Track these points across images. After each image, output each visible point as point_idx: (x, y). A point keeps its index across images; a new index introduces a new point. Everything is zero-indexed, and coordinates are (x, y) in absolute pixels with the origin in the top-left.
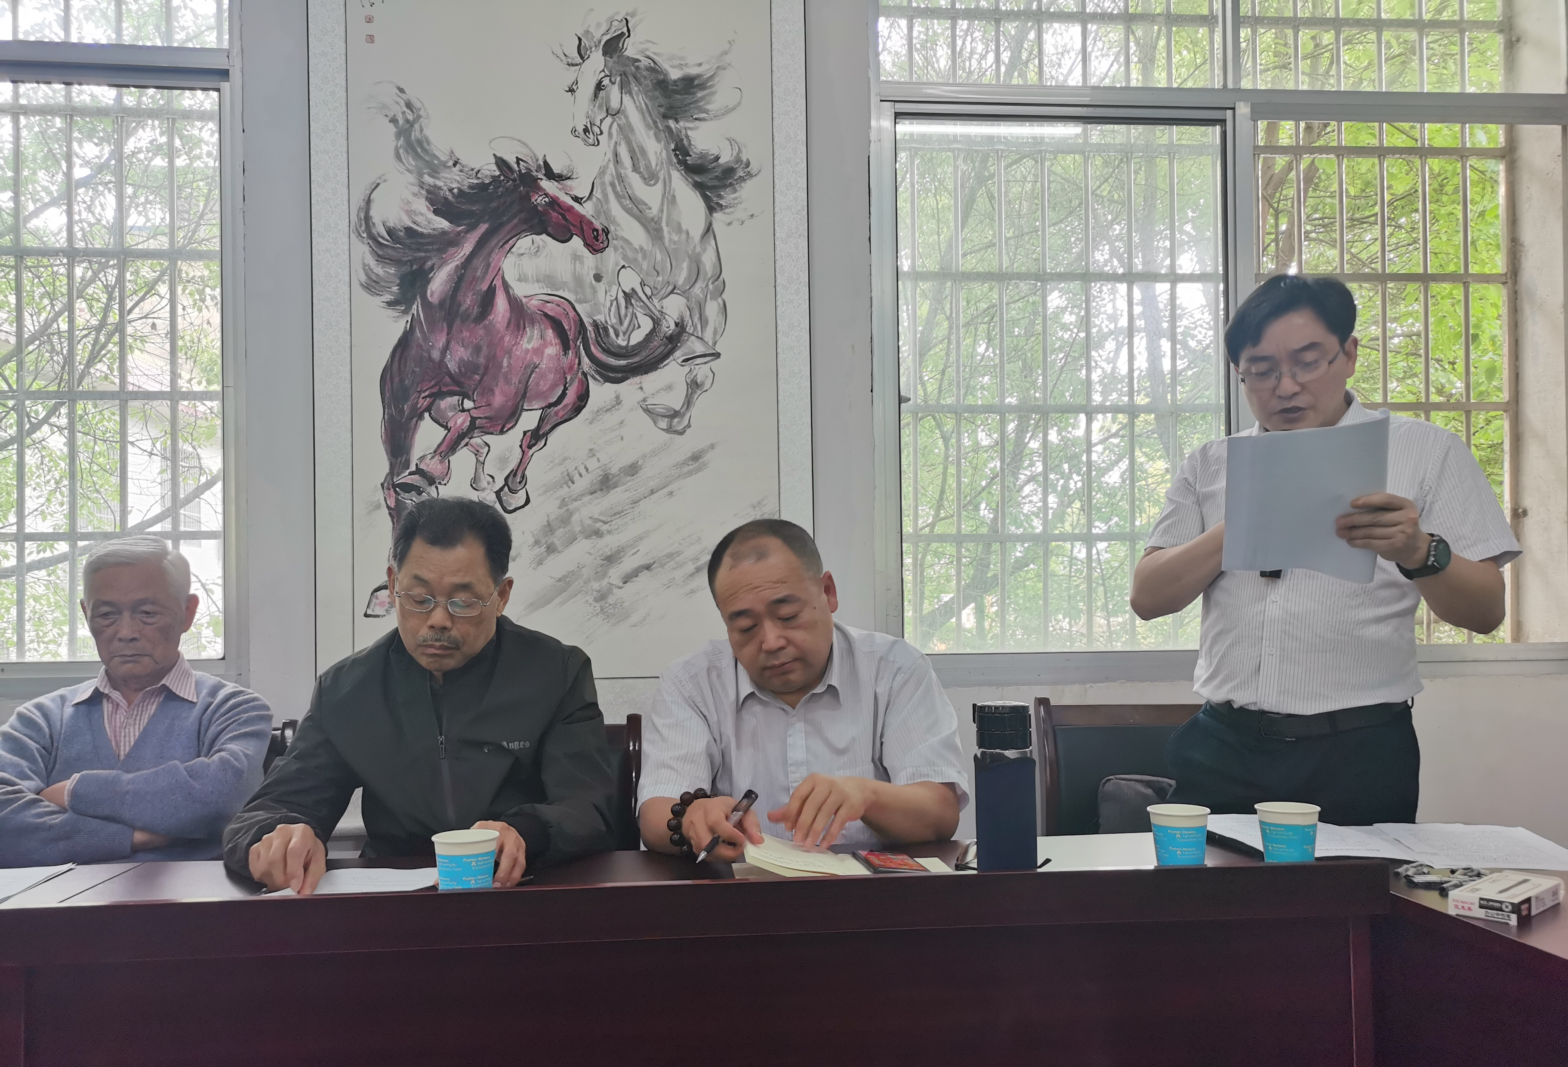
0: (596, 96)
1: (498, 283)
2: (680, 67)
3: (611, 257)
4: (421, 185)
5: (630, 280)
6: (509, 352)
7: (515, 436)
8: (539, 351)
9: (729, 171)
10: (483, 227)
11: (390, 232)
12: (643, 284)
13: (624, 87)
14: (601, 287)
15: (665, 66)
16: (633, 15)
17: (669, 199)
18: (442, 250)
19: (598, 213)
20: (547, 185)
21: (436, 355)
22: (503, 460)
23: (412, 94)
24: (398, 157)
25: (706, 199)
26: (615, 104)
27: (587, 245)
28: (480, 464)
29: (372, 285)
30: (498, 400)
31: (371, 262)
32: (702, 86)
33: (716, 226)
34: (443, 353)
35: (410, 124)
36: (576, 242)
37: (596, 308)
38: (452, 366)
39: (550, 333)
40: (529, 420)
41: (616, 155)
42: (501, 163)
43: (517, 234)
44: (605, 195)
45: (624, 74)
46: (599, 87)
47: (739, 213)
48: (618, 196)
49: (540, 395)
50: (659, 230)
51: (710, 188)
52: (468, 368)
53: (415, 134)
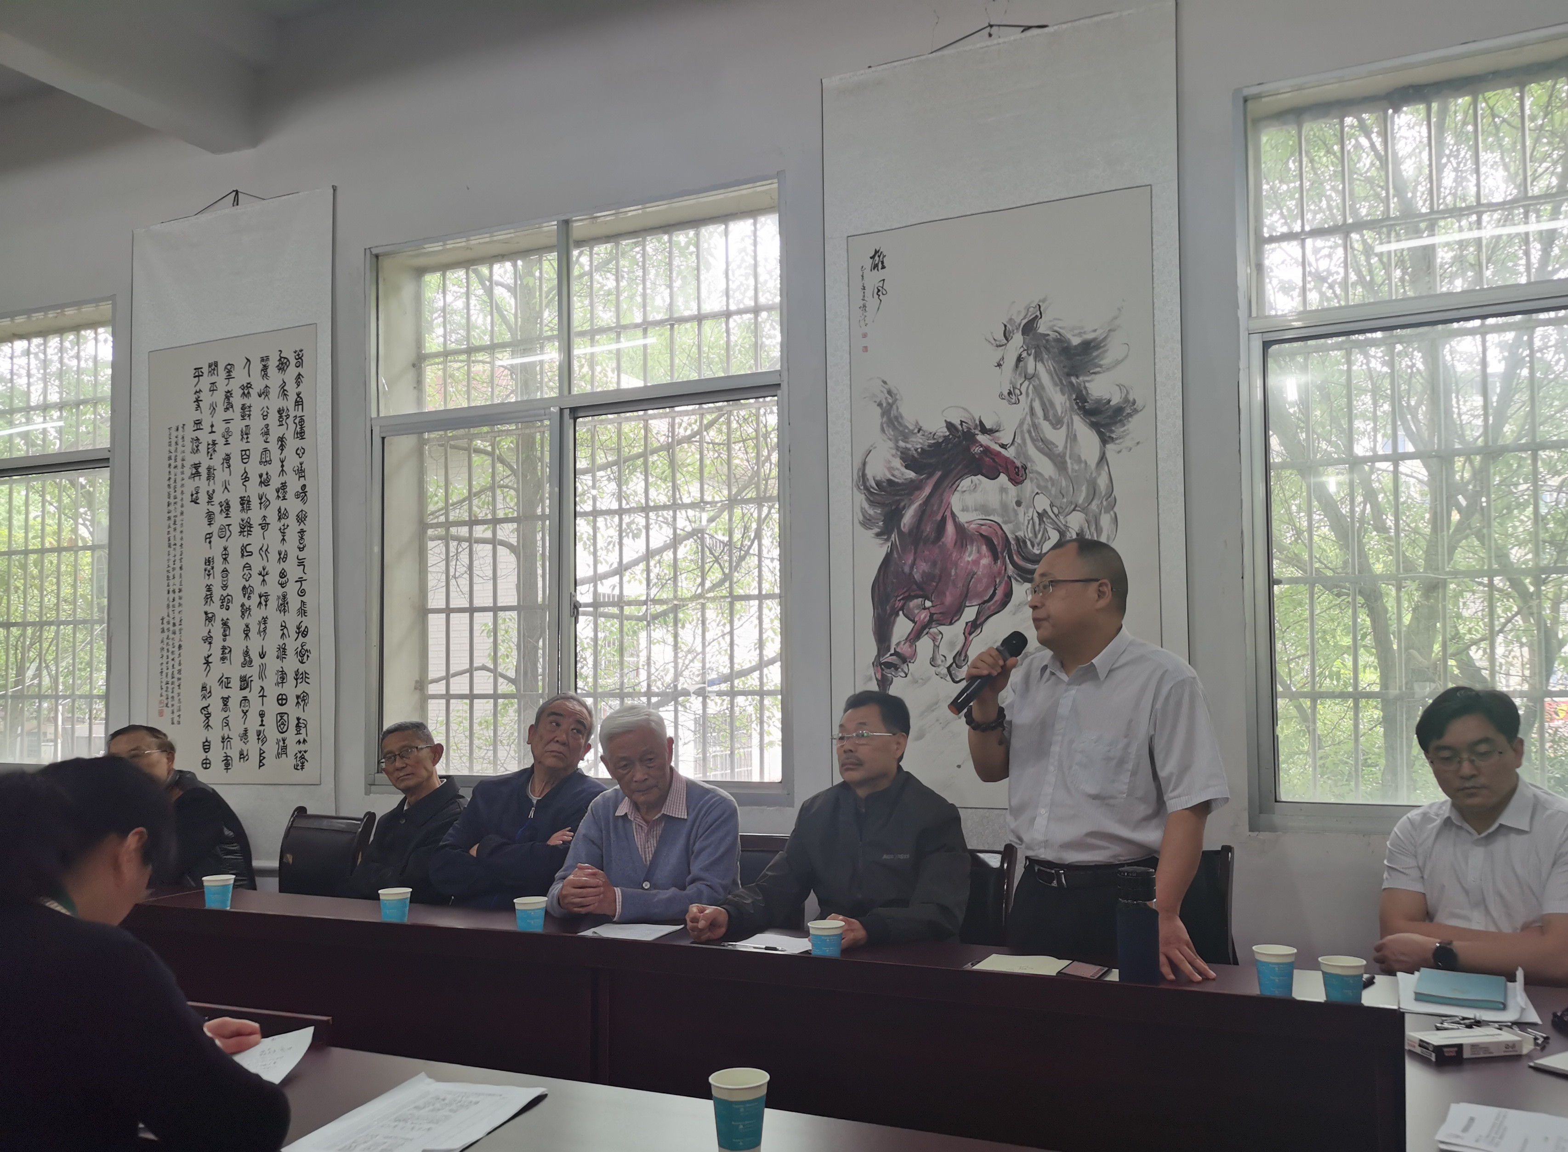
0: (1017, 366)
1: (948, 514)
2: (1080, 334)
3: (1028, 486)
4: (897, 448)
5: (1042, 503)
6: (956, 564)
7: (960, 626)
8: (976, 562)
9: (1119, 410)
10: (938, 474)
11: (878, 483)
12: (1052, 505)
13: (1038, 357)
14: (1021, 510)
15: (1069, 336)
16: (1044, 301)
17: (1072, 438)
18: (911, 494)
19: (1018, 454)
20: (982, 438)
21: (907, 569)
22: (952, 644)
23: (891, 385)
24: (883, 430)
25: (1101, 435)
26: (1031, 370)
27: (1010, 479)
28: (936, 647)
29: (867, 523)
30: (948, 599)
31: (866, 505)
32: (1097, 347)
33: (1109, 455)
34: (912, 567)
35: (890, 405)
36: (1003, 478)
37: (1017, 527)
38: (917, 576)
39: (984, 548)
40: (969, 614)
41: (1032, 409)
42: (950, 426)
43: (961, 477)
44: (1024, 440)
45: (1037, 347)
46: (1019, 359)
47: (1128, 442)
48: (1033, 441)
49: (978, 595)
50: (1064, 463)
51: (1104, 426)
52: (928, 577)
53: (894, 412)
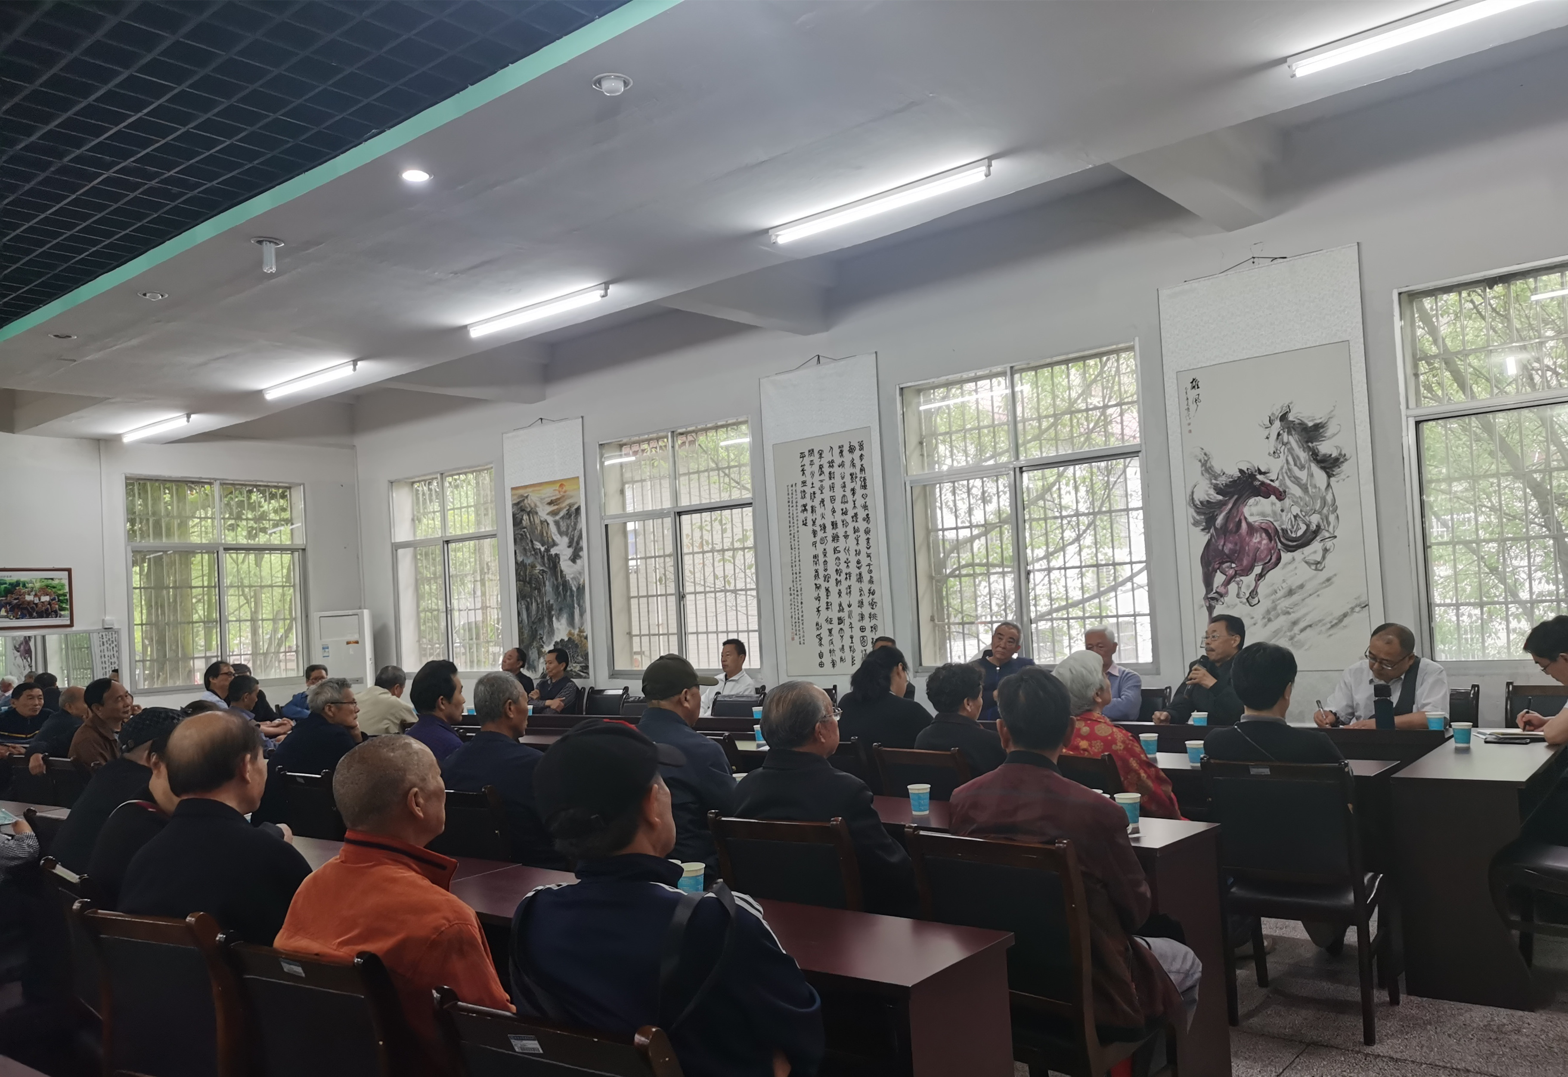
0: (1277, 438)
1: (1242, 518)
2: (1312, 420)
3: (1287, 502)
4: (1211, 484)
5: (1296, 510)
6: (1248, 544)
7: (1252, 576)
8: (1260, 542)
9: (1337, 460)
10: (1236, 497)
11: (1201, 503)
12: (1301, 511)
13: (1289, 433)
14: (1284, 514)
15: (1306, 421)
16: (1291, 403)
17: (1311, 475)
18: (1221, 507)
19: (1281, 485)
20: (1259, 477)
21: (1220, 548)
22: (1249, 586)
23: (1206, 450)
24: (1203, 474)
25: (1327, 473)
26: (1285, 440)
27: (1277, 498)
28: (1240, 588)
29: (1196, 523)
30: (1245, 562)
31: (1195, 515)
32: (1323, 427)
33: (1332, 483)
34: (1223, 546)
35: (1206, 461)
36: (1273, 498)
37: (1282, 523)
38: (1226, 551)
39: (1264, 535)
40: (1258, 570)
41: (1287, 460)
42: (1241, 471)
43: (1249, 497)
44: (1283, 477)
45: (1288, 428)
46: (1279, 434)
47: (1342, 476)
48: (1289, 477)
49: (1262, 560)
50: (1307, 488)
51: (1329, 468)
52: (1233, 551)
53: (1208, 465)
